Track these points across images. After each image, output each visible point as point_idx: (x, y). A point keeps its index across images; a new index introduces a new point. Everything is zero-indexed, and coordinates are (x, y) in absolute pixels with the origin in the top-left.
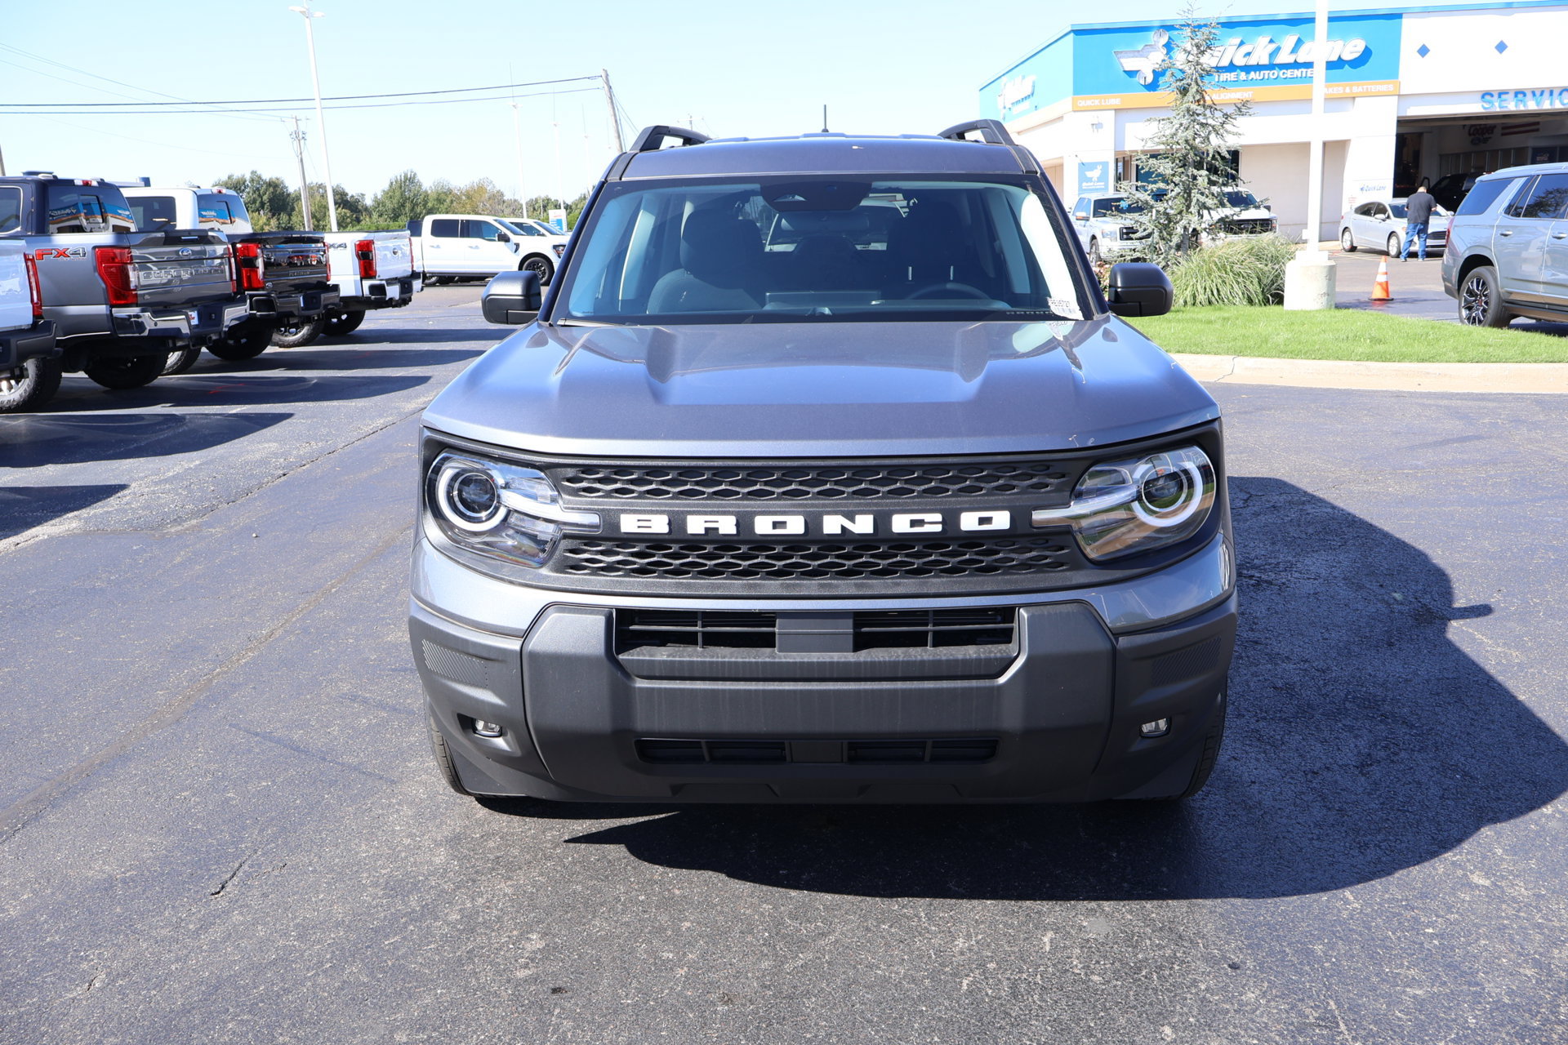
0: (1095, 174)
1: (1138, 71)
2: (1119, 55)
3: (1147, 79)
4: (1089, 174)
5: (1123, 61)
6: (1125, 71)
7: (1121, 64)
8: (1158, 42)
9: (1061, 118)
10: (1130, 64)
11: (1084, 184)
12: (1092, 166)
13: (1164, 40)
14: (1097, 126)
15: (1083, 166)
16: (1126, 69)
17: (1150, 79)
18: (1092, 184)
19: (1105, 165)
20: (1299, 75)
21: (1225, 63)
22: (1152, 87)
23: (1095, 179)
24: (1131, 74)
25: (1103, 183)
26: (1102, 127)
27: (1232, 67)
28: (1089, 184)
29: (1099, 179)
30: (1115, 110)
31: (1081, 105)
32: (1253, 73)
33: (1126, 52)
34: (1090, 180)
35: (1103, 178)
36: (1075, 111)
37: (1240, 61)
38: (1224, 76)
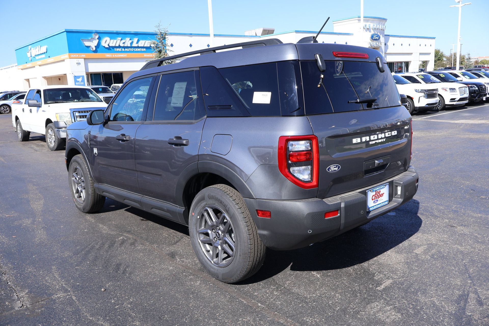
0: (80, 80)
1: (90, 46)
2: (83, 41)
3: (93, 49)
4: (78, 80)
5: (84, 42)
6: (85, 46)
7: (84, 43)
8: (96, 37)
9: (63, 61)
10: (87, 44)
11: (77, 83)
12: (79, 77)
13: (97, 37)
14: (79, 64)
15: (76, 77)
16: (86, 45)
17: (94, 49)
18: (79, 83)
19: (83, 77)
20: (140, 50)
21: (117, 45)
22: (95, 51)
23: (80, 81)
24: (88, 47)
25: (83, 83)
26: (80, 64)
27: (119, 47)
28: (78, 83)
29: (82, 81)
30: (84, 58)
31: (72, 56)
32: (126, 49)
33: (85, 40)
34: (78, 82)
35: (83, 80)
36: (70, 58)
37: (122, 45)
38: (118, 49)
